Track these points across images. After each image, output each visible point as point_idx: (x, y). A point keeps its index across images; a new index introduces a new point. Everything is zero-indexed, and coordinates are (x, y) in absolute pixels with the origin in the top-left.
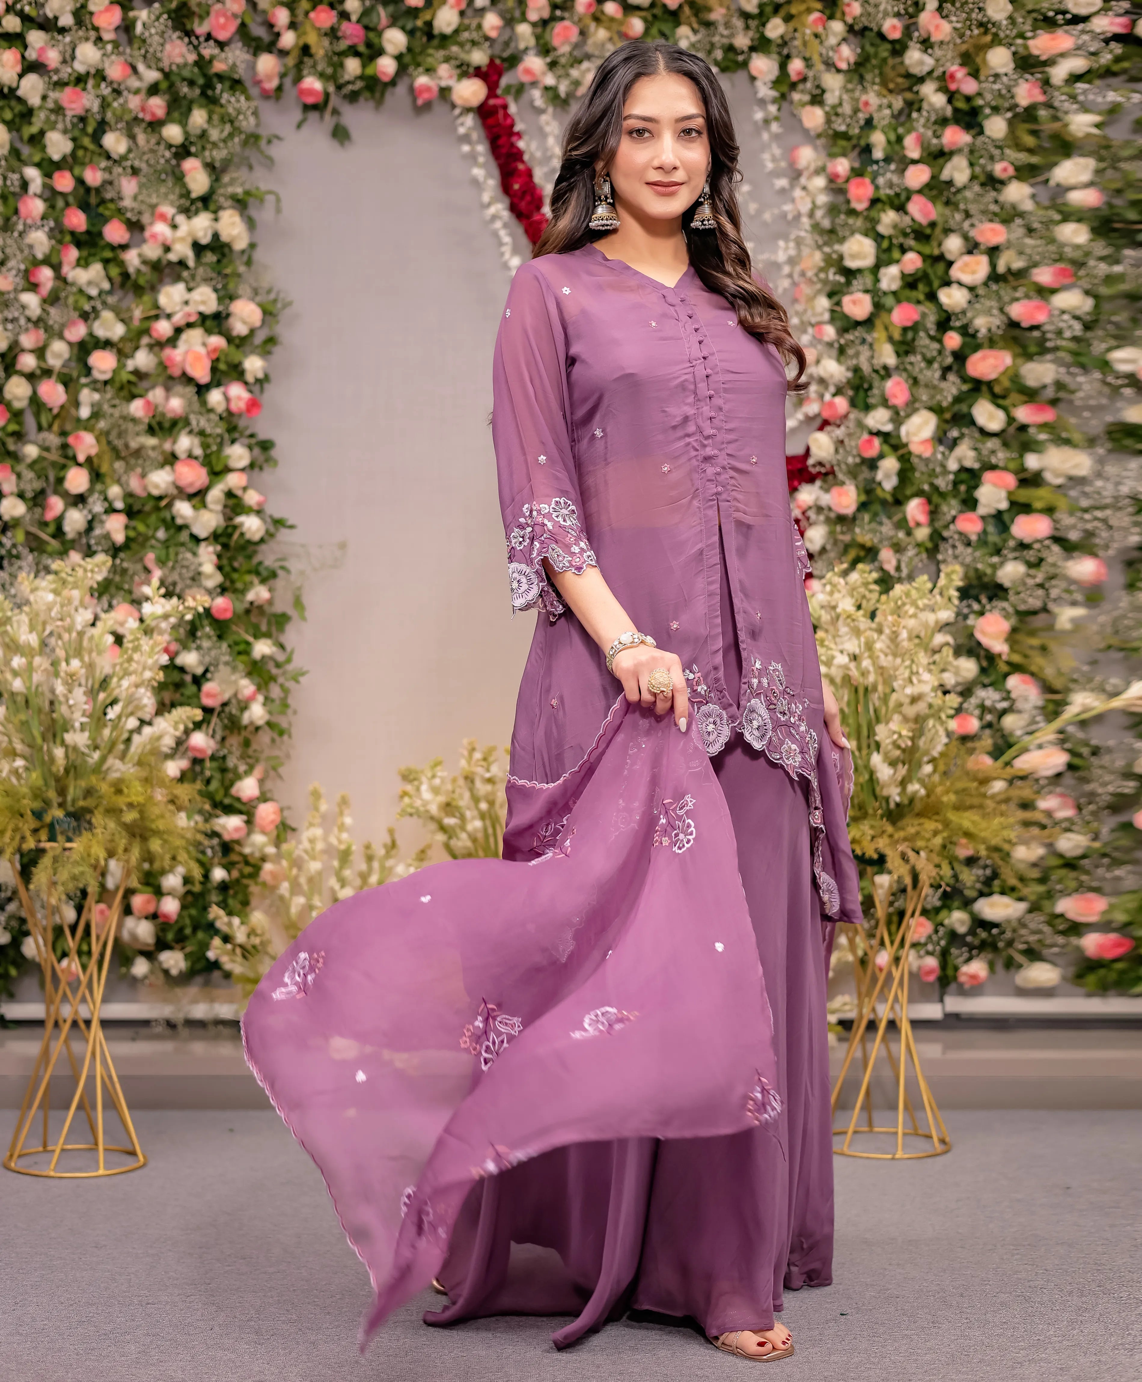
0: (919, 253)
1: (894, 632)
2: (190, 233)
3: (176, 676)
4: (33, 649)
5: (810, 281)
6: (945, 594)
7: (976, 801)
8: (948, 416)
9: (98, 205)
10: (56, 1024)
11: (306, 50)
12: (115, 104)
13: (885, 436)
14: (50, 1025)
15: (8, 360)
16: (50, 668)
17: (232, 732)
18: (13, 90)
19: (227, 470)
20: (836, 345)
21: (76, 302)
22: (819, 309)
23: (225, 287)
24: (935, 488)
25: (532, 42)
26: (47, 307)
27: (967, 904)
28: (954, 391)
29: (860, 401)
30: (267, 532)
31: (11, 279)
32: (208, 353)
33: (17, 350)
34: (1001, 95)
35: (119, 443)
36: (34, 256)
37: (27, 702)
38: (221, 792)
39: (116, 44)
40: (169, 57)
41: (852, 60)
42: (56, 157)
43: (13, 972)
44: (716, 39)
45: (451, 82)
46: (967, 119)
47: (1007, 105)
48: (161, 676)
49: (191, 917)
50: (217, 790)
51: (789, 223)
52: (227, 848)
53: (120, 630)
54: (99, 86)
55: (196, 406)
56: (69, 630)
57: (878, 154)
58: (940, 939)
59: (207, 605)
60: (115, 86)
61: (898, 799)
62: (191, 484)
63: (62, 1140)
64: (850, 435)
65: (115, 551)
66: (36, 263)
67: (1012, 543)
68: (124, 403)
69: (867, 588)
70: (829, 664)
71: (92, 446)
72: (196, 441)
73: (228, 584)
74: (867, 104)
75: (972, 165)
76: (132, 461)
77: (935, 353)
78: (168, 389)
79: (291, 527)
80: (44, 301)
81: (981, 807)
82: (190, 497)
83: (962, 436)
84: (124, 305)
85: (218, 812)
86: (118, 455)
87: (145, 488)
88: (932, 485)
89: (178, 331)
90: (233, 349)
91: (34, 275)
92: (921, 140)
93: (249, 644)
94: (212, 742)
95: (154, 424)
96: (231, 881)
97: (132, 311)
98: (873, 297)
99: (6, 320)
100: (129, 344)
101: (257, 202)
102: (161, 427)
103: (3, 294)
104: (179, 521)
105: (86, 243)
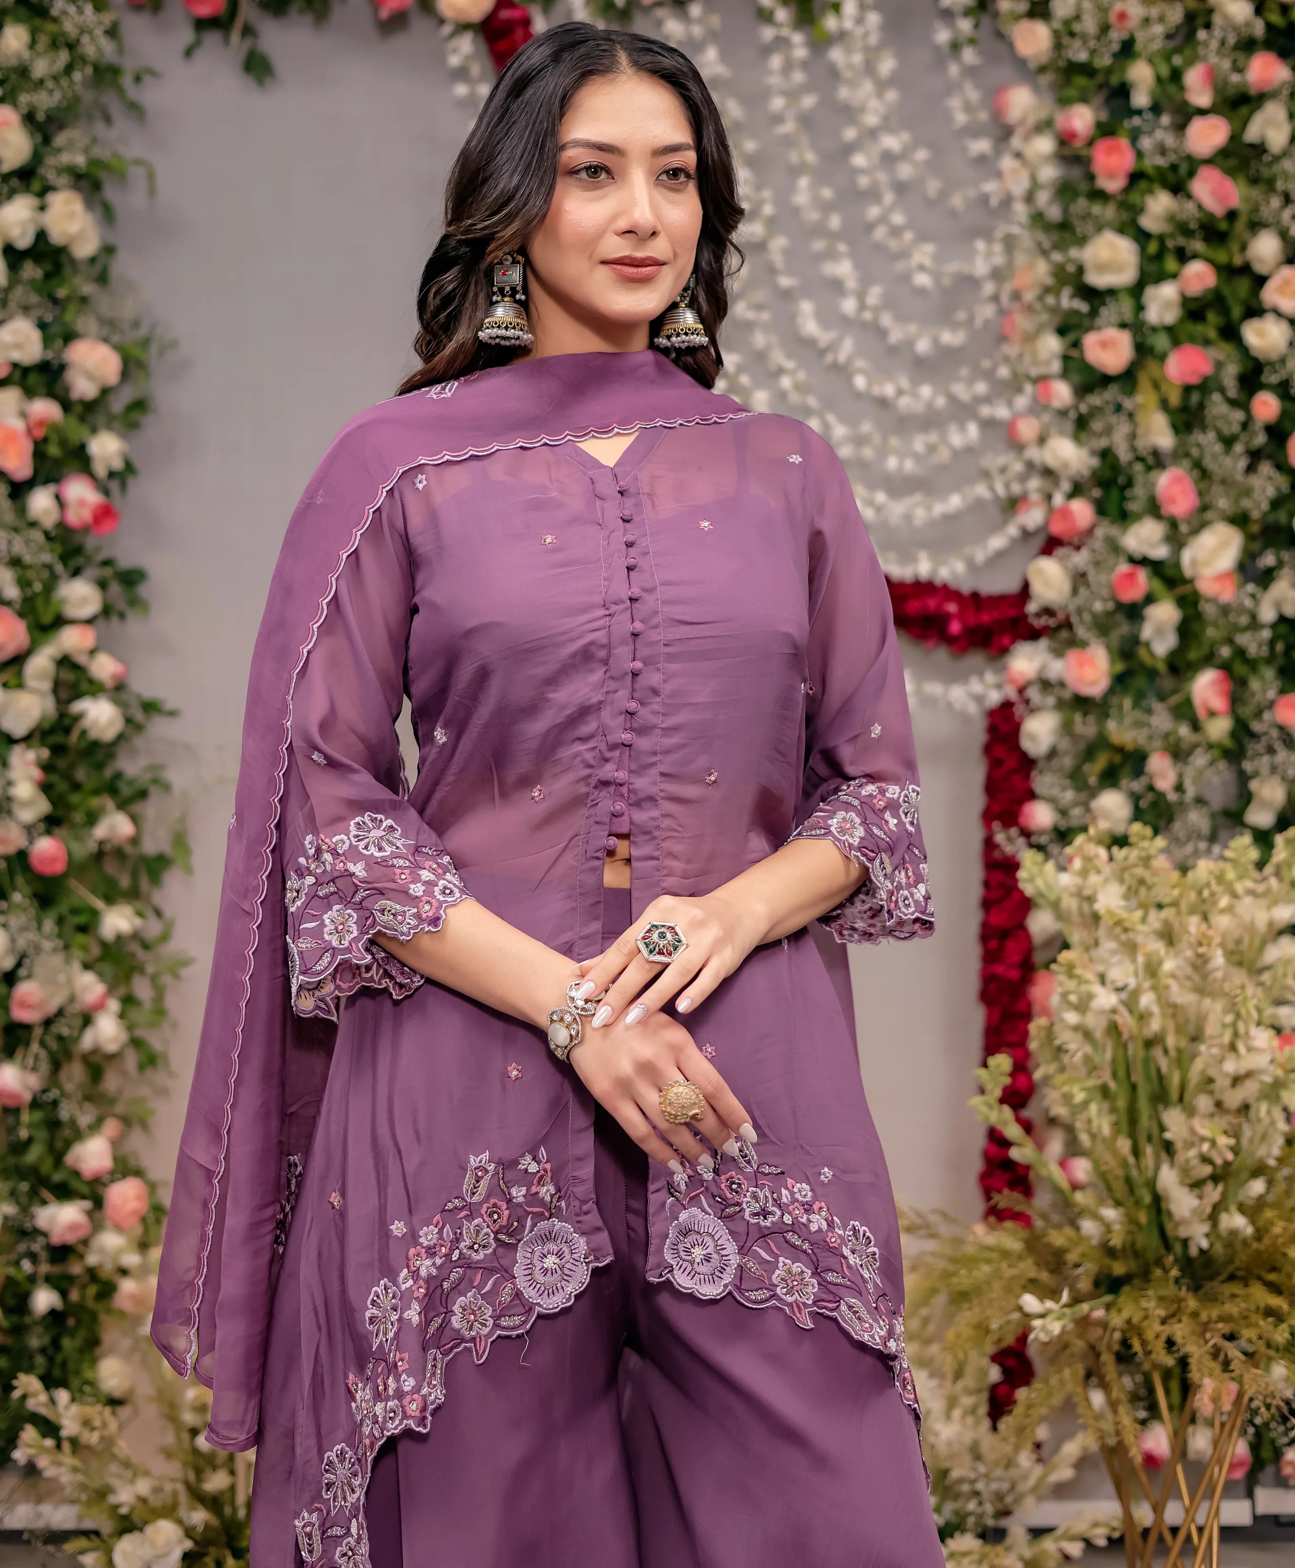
0: (1210, 261)
1: (1199, 956)
5: (1029, 309)
6: (1285, 872)
8: (1259, 531)
13: (1156, 567)
17: (64, 1063)
19: (60, 621)
20: (1073, 415)
22: (1043, 354)
23: (57, 319)
24: (1240, 653)
28: (1271, 492)
29: (1112, 506)
30: (129, 724)
32: (29, 431)
38: (49, 1163)
46: (1289, 41)
50: (39, 1161)
51: (993, 212)
52: (58, 1255)
55: (9, 515)
57: (1141, 99)
61: (1205, 1244)
62: (2, 647)
64: (1096, 564)
69: (1147, 867)
70: (1082, 1007)
72: (9, 575)
73: (59, 814)
74: (1122, 16)
75: (1292, 117)
77: (1237, 428)
79: (172, 714)
83: (1280, 564)
85: (44, 1196)
88: (1233, 647)
90: (73, 421)
92: (1212, 76)
93: (95, 914)
94: (33, 1079)
96: (65, 1310)
98: (1134, 336)
101: (117, 178)
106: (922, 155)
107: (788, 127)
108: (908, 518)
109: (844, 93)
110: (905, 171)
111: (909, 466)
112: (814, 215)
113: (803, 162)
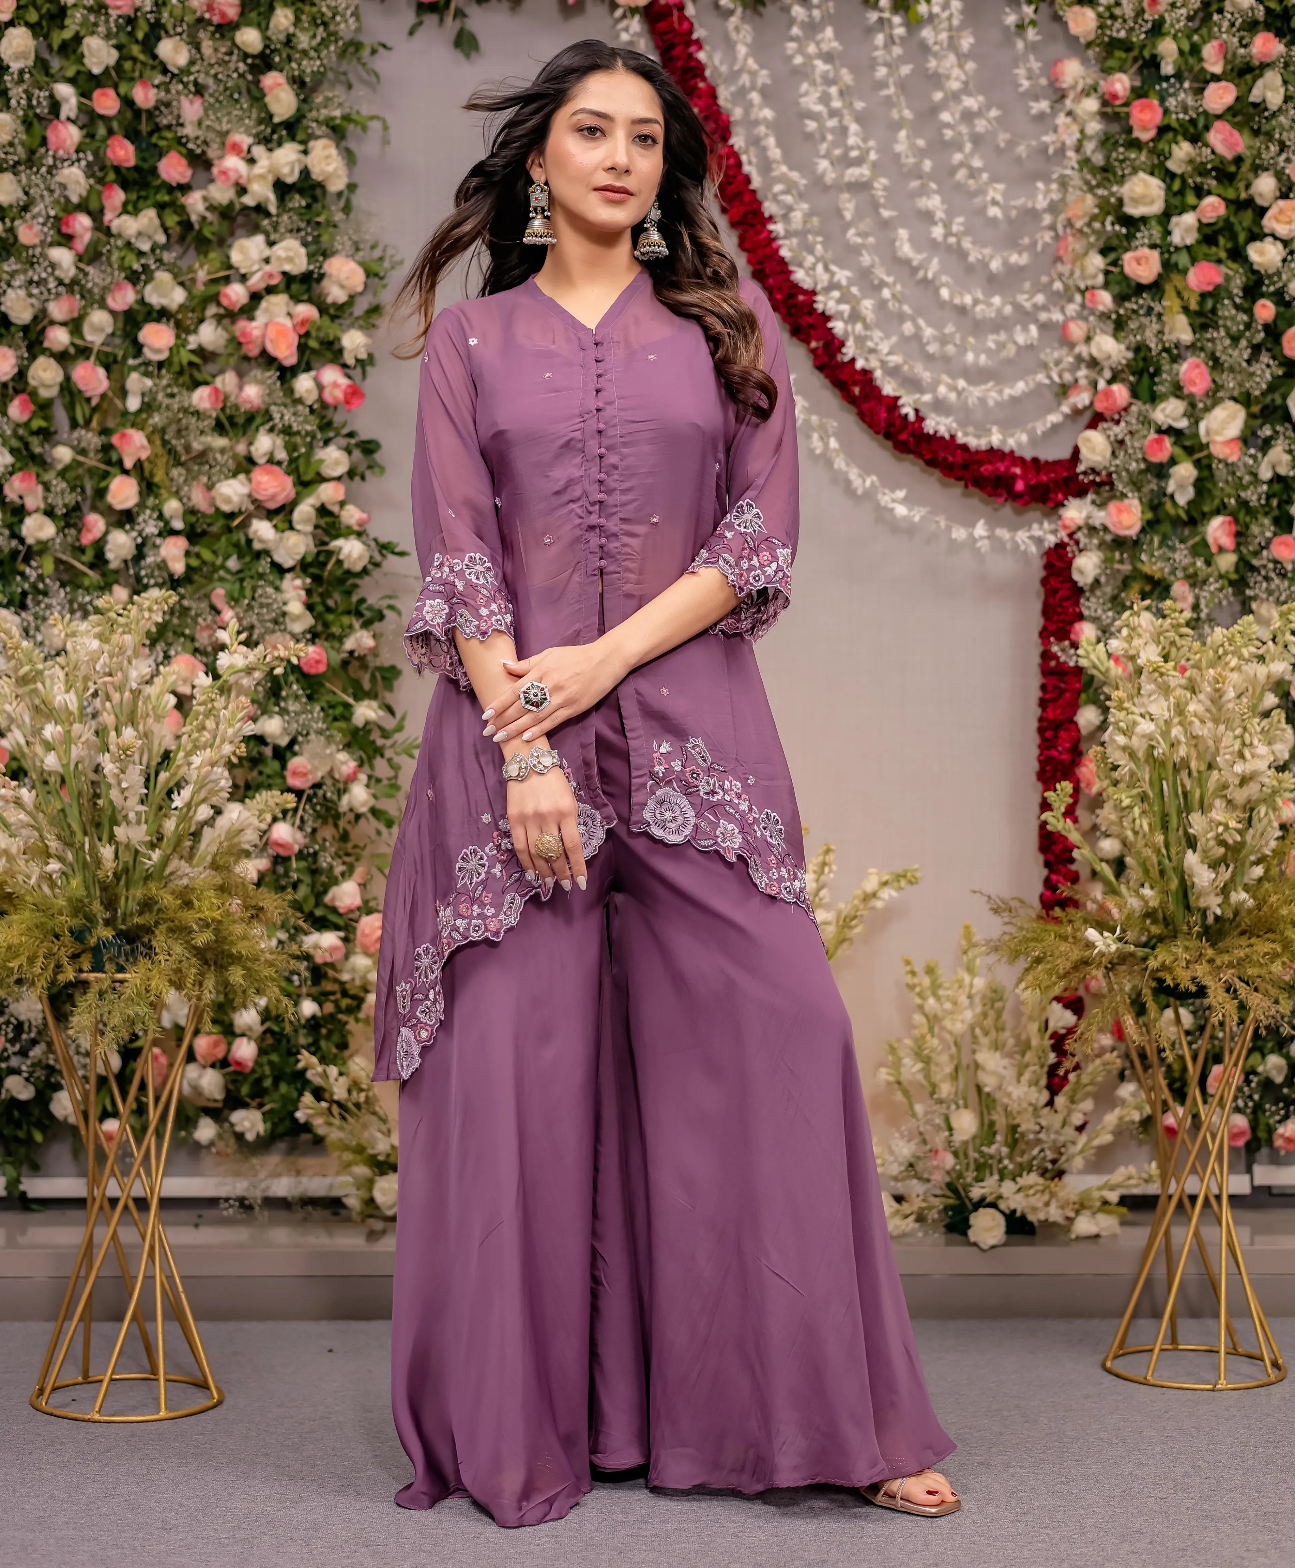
0: (1221, 196)
1: (1217, 690)
2: (270, 171)
3: (257, 749)
4: (71, 713)
5: (1080, 233)
8: (1256, 409)
9: (151, 134)
12: (174, 1)
13: (1178, 435)
15: (33, 336)
16: (94, 739)
17: (325, 822)
19: (321, 479)
20: (1113, 316)
21: (123, 259)
22: (1091, 270)
23: (317, 240)
24: (1244, 504)
26: (83, 265)
27: (1283, 1046)
28: (1269, 377)
29: (1144, 390)
30: (371, 559)
31: (37, 228)
32: (294, 327)
33: (45, 322)
35: (178, 444)
36: (67, 199)
37: (63, 783)
38: (312, 901)
42: (96, 70)
43: (38, 1137)
46: (1279, 24)
48: (241, 750)
49: (271, 1063)
50: (305, 899)
51: (1051, 159)
52: (318, 973)
53: (184, 689)
55: (279, 395)
56: (120, 688)
57: (1167, 68)
58: (1254, 1091)
61: (1219, 912)
62: (273, 497)
63: (110, 1369)
64: (1132, 433)
65: (172, 584)
66: (70, 209)
68: (185, 392)
69: (1177, 633)
70: (1128, 732)
71: (143, 447)
72: (279, 441)
73: (320, 628)
74: (1154, 2)
75: (1285, 82)
76: (195, 468)
77: (1241, 327)
78: (241, 375)
79: (400, 554)
80: (80, 258)
82: (270, 514)
83: (1276, 435)
84: (183, 264)
85: (309, 927)
86: (176, 460)
87: (212, 502)
88: (1239, 498)
89: (256, 298)
90: (326, 320)
91: (67, 224)
92: (1224, 47)
93: (347, 706)
94: (299, 836)
95: (223, 418)
96: (323, 1017)
97: (195, 272)
98: (1162, 254)
99: (31, 282)
100: (190, 315)
101: (359, 130)
102: (233, 424)
103: (27, 248)
104: (257, 546)
105: (135, 183)
106: (994, 113)
107: (891, 90)
108: (982, 401)
109: (932, 64)
110: (981, 125)
111: (983, 359)
112: (912, 160)
113: (902, 118)
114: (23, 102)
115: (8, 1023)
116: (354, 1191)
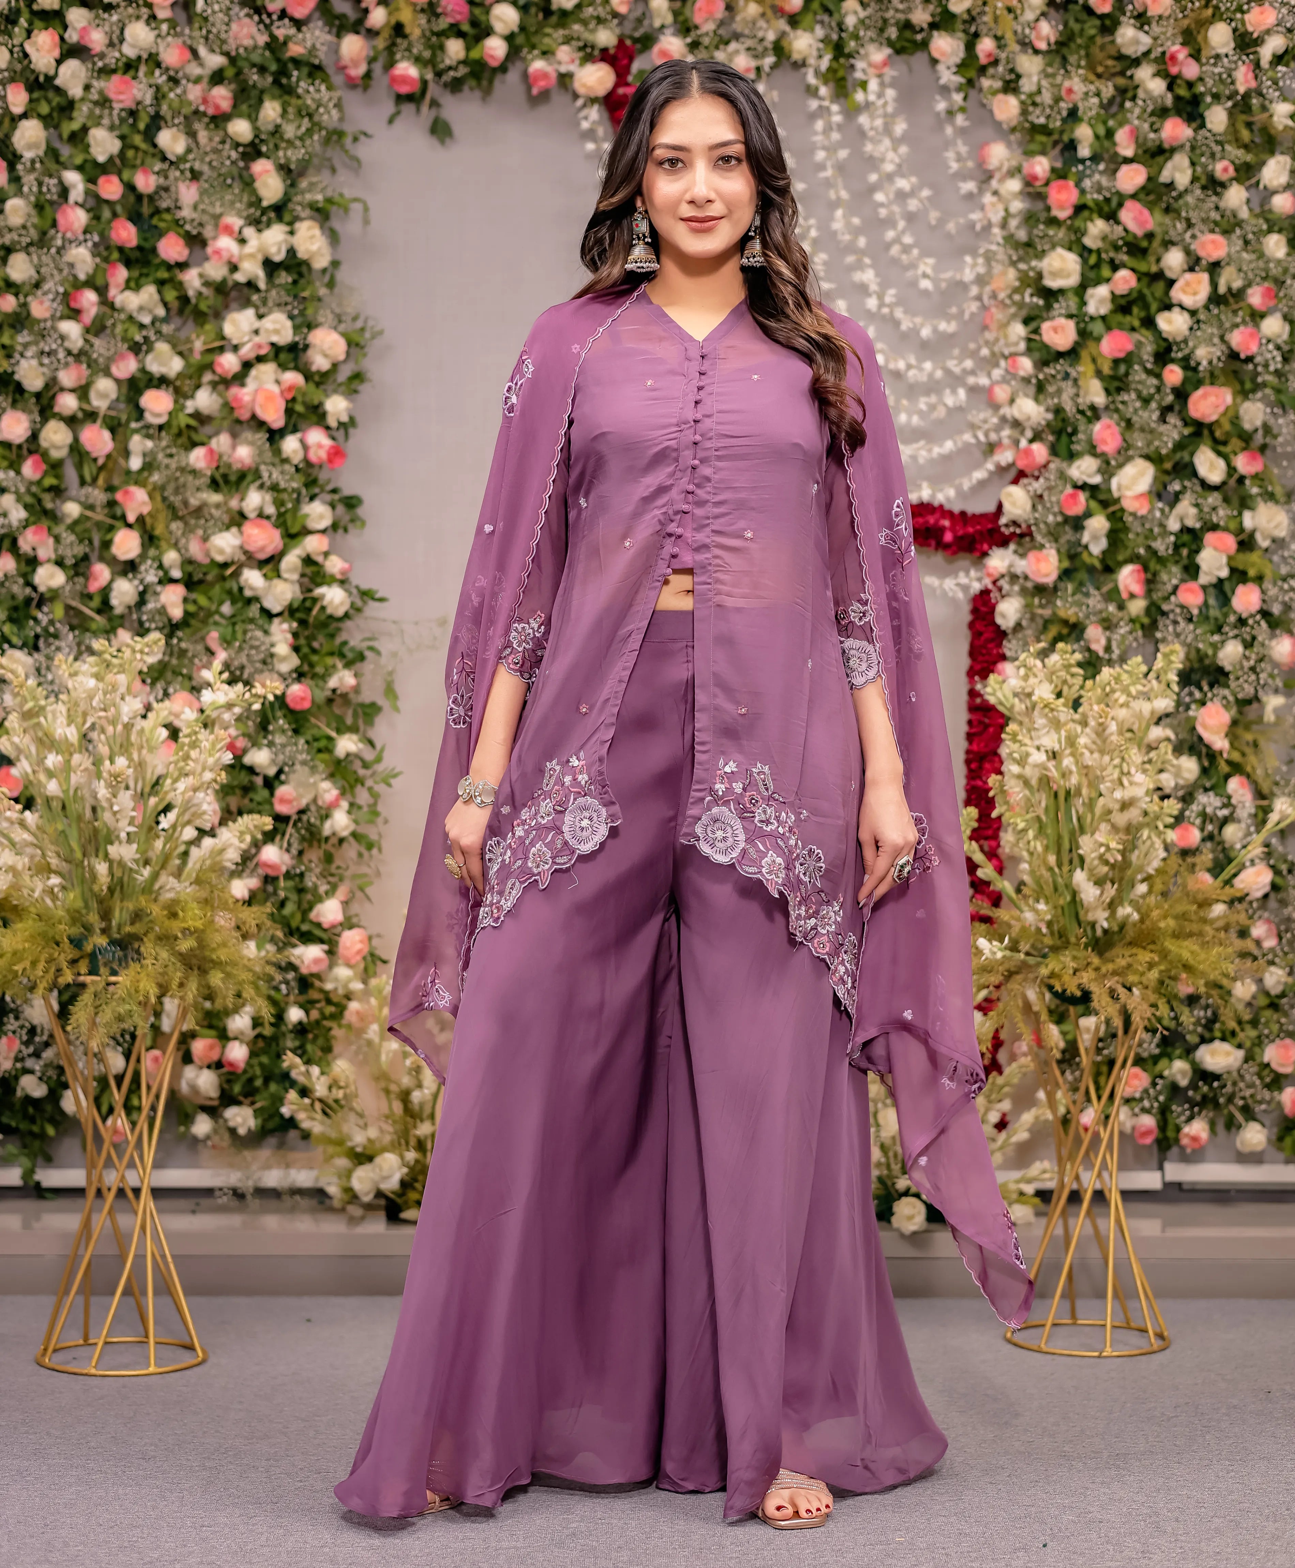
0: (1133, 270)
1: (1101, 724)
2: (260, 250)
3: (244, 778)
4: (71, 745)
5: (1003, 305)
6: (1162, 677)
7: (1195, 927)
8: (1168, 466)
9: (152, 216)
10: (99, 1193)
11: (398, 29)
12: (172, 95)
13: (1093, 490)
14: (91, 1193)
15: (45, 401)
16: (92, 767)
17: (310, 844)
18: (50, 79)
19: (306, 532)
20: (1034, 381)
21: (126, 331)
22: (1013, 338)
23: (302, 313)
24: (1153, 552)
25: (669, 19)
26: (90, 337)
27: (1189, 1051)
28: (1176, 436)
29: (1062, 448)
30: (352, 605)
31: (47, 304)
32: (282, 392)
33: (56, 388)
34: (1221, 80)
35: (176, 500)
36: (75, 277)
37: (64, 807)
38: (298, 917)
39: (173, 23)
40: (236, 38)
41: (1053, 40)
42: (101, 159)
43: (51, 1131)
44: (890, 14)
45: (572, 68)
46: (1189, 109)
47: (1227, 92)
48: (223, 777)
49: (261, 1065)
50: (293, 915)
51: (977, 235)
52: (305, 983)
53: (177, 723)
54: (153, 73)
55: (268, 455)
56: (113, 722)
57: (1084, 151)
58: (1160, 1093)
59: (278, 692)
60: (172, 73)
61: (1105, 925)
62: (262, 549)
63: (105, 1332)
64: (1050, 489)
65: (172, 628)
66: (78, 285)
67: (1232, 619)
68: (182, 452)
69: (1068, 672)
70: (1022, 762)
71: (144, 503)
72: (268, 497)
73: (306, 668)
74: (1070, 91)
75: (1193, 164)
76: (193, 522)
77: (1152, 391)
78: (234, 436)
79: (382, 600)
80: (87, 330)
81: (1201, 934)
82: (261, 564)
83: (1184, 489)
84: (183, 335)
85: (294, 940)
86: (175, 515)
87: (207, 554)
88: (1149, 548)
89: (247, 365)
90: (312, 386)
91: (75, 300)
92: (1136, 135)
93: (330, 739)
94: (287, 858)
95: (218, 478)
96: (309, 1023)
97: (192, 342)
98: (1077, 323)
99: (42, 353)
100: (188, 382)
101: (341, 212)
102: (226, 481)
103: (38, 321)
104: (248, 593)
105: (137, 261)
106: (926, 193)
107: (829, 173)
109: (869, 148)
110: (913, 205)
111: (915, 420)
112: (847, 237)
113: (839, 198)
114: (35, 189)
115: (22, 1027)
116: (335, 1180)
